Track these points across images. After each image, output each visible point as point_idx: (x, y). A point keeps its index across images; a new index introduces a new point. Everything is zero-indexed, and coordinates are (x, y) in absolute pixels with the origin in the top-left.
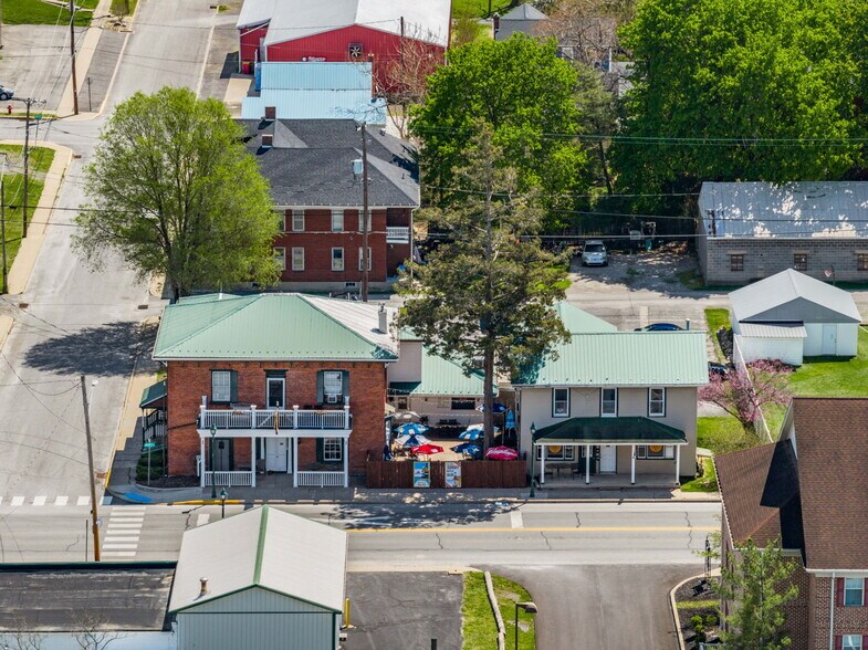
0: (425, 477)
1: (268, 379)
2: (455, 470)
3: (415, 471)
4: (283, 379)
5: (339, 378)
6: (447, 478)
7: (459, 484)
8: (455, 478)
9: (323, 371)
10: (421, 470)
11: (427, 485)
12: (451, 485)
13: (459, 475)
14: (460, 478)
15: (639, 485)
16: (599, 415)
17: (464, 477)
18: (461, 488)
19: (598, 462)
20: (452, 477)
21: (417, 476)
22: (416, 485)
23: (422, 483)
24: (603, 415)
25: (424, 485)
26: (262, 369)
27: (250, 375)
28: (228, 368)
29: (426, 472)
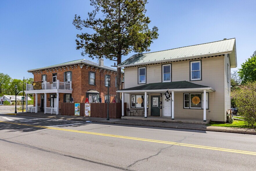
1: (53, 77)
2: (89, 107)
3: (76, 107)
4: (56, 77)
6: (85, 111)
7: (90, 115)
8: (88, 112)
9: (66, 72)
10: (77, 107)
12: (87, 115)
13: (90, 110)
14: (90, 112)
15: (176, 121)
16: (161, 82)
17: (91, 111)
18: (90, 117)
19: (161, 110)
20: (87, 111)
21: (76, 110)
22: (75, 115)
23: (77, 113)
24: (164, 82)
25: (78, 114)
26: (52, 73)
27: (49, 76)
28: (45, 74)
29: (79, 108)
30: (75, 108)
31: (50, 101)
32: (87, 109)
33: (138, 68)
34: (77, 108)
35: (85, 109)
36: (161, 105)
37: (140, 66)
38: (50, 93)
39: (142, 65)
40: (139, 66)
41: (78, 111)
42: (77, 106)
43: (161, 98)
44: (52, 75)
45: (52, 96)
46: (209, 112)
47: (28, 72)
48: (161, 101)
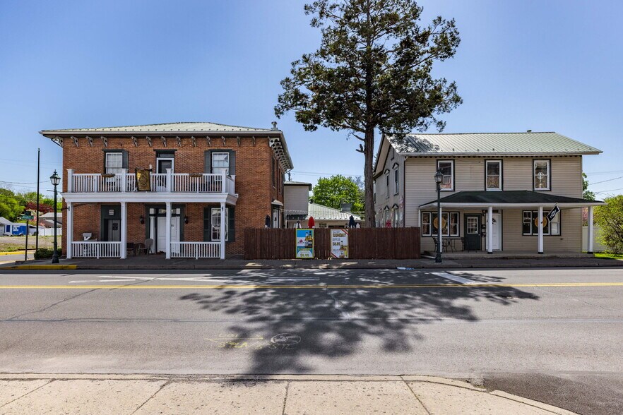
0: (309, 247)
1: (158, 159)
2: (342, 239)
3: (298, 239)
4: (172, 159)
5: (226, 159)
6: (333, 247)
7: (346, 254)
8: (342, 248)
9: (212, 151)
10: (303, 239)
11: (311, 256)
12: (338, 255)
13: (346, 243)
14: (347, 248)
15: (549, 255)
16: (484, 190)
17: (351, 245)
19: (483, 239)
20: (339, 247)
21: (299, 245)
22: (298, 256)
23: (305, 253)
24: (488, 190)
25: (308, 255)
26: (152, 149)
27: (140, 155)
28: (119, 147)
29: (310, 241)
30: (297, 241)
31: (144, 226)
32: (336, 242)
33: (437, 160)
35: (332, 242)
36: (483, 231)
37: (440, 157)
38: (143, 203)
39: (445, 157)
40: (438, 158)
41: (306, 247)
42: (304, 236)
43: (483, 217)
44: (155, 153)
45: (152, 211)
46: (562, 239)
47: (44, 135)
48: (483, 223)
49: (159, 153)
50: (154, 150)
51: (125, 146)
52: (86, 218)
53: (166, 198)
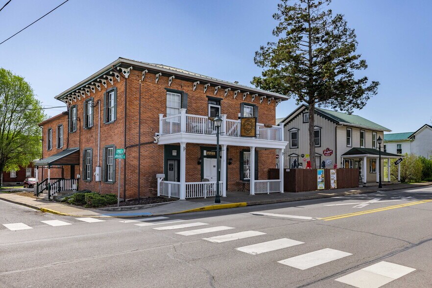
1: (210, 105)
2: (334, 175)
4: (219, 107)
5: (251, 112)
6: (331, 181)
7: (336, 186)
9: (244, 104)
11: (324, 188)
12: (333, 187)
13: (335, 179)
14: (336, 182)
17: (337, 180)
18: (337, 188)
20: (333, 181)
21: (319, 180)
22: (319, 188)
23: (321, 186)
24: (361, 147)
26: (205, 95)
27: (197, 99)
28: (180, 89)
29: (323, 178)
30: (318, 178)
31: (199, 167)
33: (347, 128)
34: (320, 177)
35: (331, 178)
41: (322, 182)
42: (320, 174)
43: (360, 163)
44: (207, 99)
45: (205, 153)
48: (360, 166)
49: (210, 99)
50: (207, 96)
51: (185, 88)
52: (151, 158)
53: (251, 143)
